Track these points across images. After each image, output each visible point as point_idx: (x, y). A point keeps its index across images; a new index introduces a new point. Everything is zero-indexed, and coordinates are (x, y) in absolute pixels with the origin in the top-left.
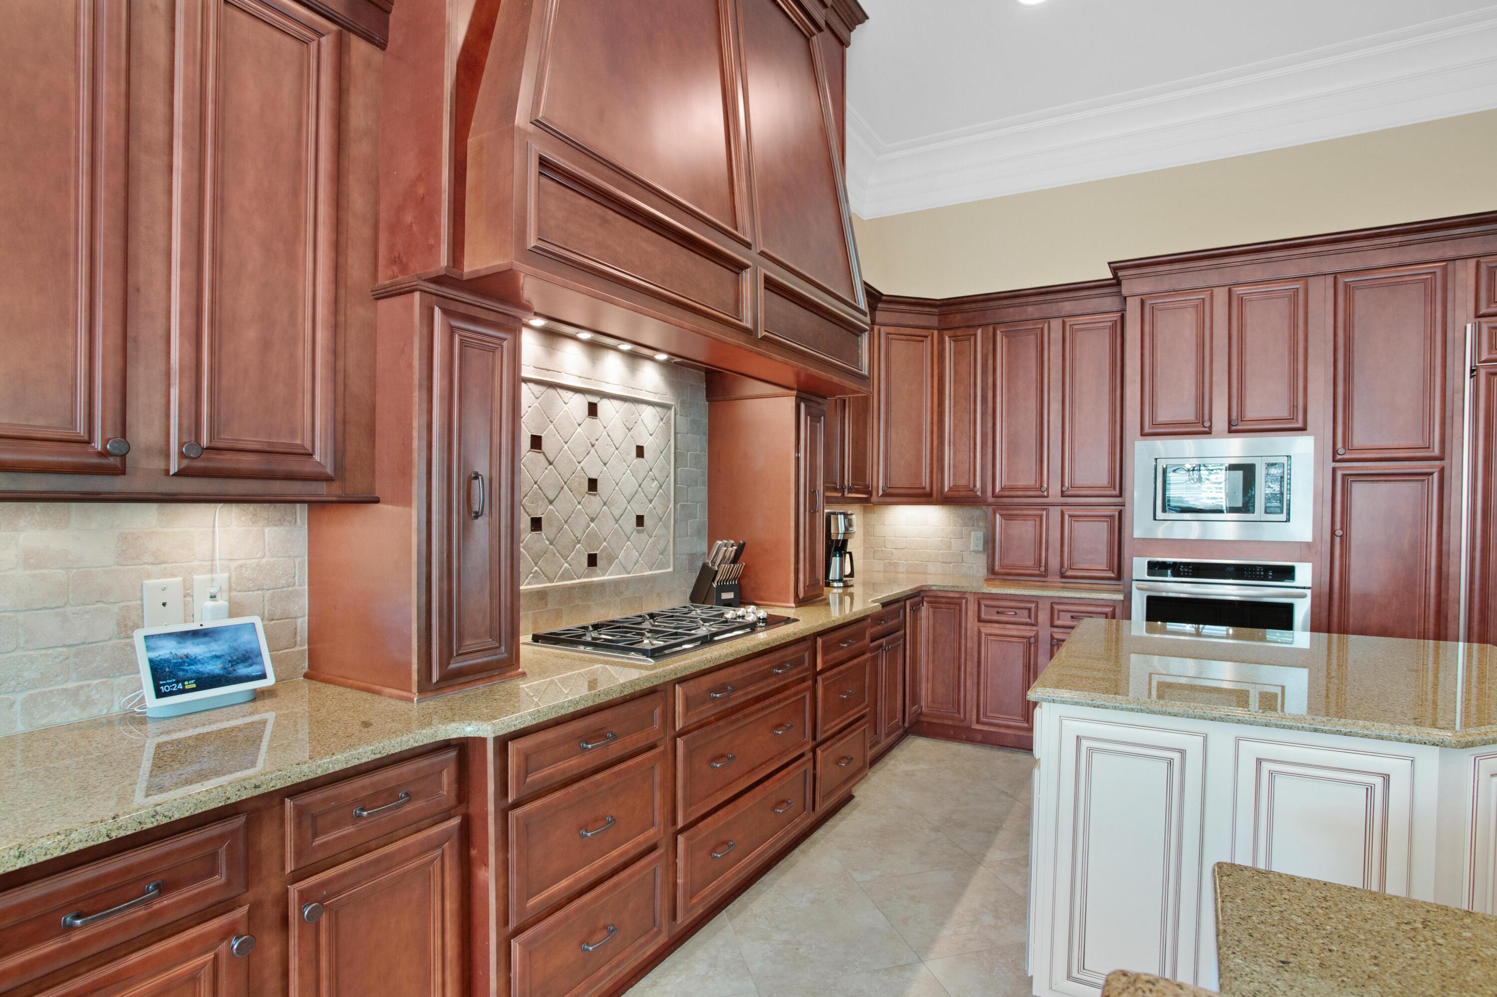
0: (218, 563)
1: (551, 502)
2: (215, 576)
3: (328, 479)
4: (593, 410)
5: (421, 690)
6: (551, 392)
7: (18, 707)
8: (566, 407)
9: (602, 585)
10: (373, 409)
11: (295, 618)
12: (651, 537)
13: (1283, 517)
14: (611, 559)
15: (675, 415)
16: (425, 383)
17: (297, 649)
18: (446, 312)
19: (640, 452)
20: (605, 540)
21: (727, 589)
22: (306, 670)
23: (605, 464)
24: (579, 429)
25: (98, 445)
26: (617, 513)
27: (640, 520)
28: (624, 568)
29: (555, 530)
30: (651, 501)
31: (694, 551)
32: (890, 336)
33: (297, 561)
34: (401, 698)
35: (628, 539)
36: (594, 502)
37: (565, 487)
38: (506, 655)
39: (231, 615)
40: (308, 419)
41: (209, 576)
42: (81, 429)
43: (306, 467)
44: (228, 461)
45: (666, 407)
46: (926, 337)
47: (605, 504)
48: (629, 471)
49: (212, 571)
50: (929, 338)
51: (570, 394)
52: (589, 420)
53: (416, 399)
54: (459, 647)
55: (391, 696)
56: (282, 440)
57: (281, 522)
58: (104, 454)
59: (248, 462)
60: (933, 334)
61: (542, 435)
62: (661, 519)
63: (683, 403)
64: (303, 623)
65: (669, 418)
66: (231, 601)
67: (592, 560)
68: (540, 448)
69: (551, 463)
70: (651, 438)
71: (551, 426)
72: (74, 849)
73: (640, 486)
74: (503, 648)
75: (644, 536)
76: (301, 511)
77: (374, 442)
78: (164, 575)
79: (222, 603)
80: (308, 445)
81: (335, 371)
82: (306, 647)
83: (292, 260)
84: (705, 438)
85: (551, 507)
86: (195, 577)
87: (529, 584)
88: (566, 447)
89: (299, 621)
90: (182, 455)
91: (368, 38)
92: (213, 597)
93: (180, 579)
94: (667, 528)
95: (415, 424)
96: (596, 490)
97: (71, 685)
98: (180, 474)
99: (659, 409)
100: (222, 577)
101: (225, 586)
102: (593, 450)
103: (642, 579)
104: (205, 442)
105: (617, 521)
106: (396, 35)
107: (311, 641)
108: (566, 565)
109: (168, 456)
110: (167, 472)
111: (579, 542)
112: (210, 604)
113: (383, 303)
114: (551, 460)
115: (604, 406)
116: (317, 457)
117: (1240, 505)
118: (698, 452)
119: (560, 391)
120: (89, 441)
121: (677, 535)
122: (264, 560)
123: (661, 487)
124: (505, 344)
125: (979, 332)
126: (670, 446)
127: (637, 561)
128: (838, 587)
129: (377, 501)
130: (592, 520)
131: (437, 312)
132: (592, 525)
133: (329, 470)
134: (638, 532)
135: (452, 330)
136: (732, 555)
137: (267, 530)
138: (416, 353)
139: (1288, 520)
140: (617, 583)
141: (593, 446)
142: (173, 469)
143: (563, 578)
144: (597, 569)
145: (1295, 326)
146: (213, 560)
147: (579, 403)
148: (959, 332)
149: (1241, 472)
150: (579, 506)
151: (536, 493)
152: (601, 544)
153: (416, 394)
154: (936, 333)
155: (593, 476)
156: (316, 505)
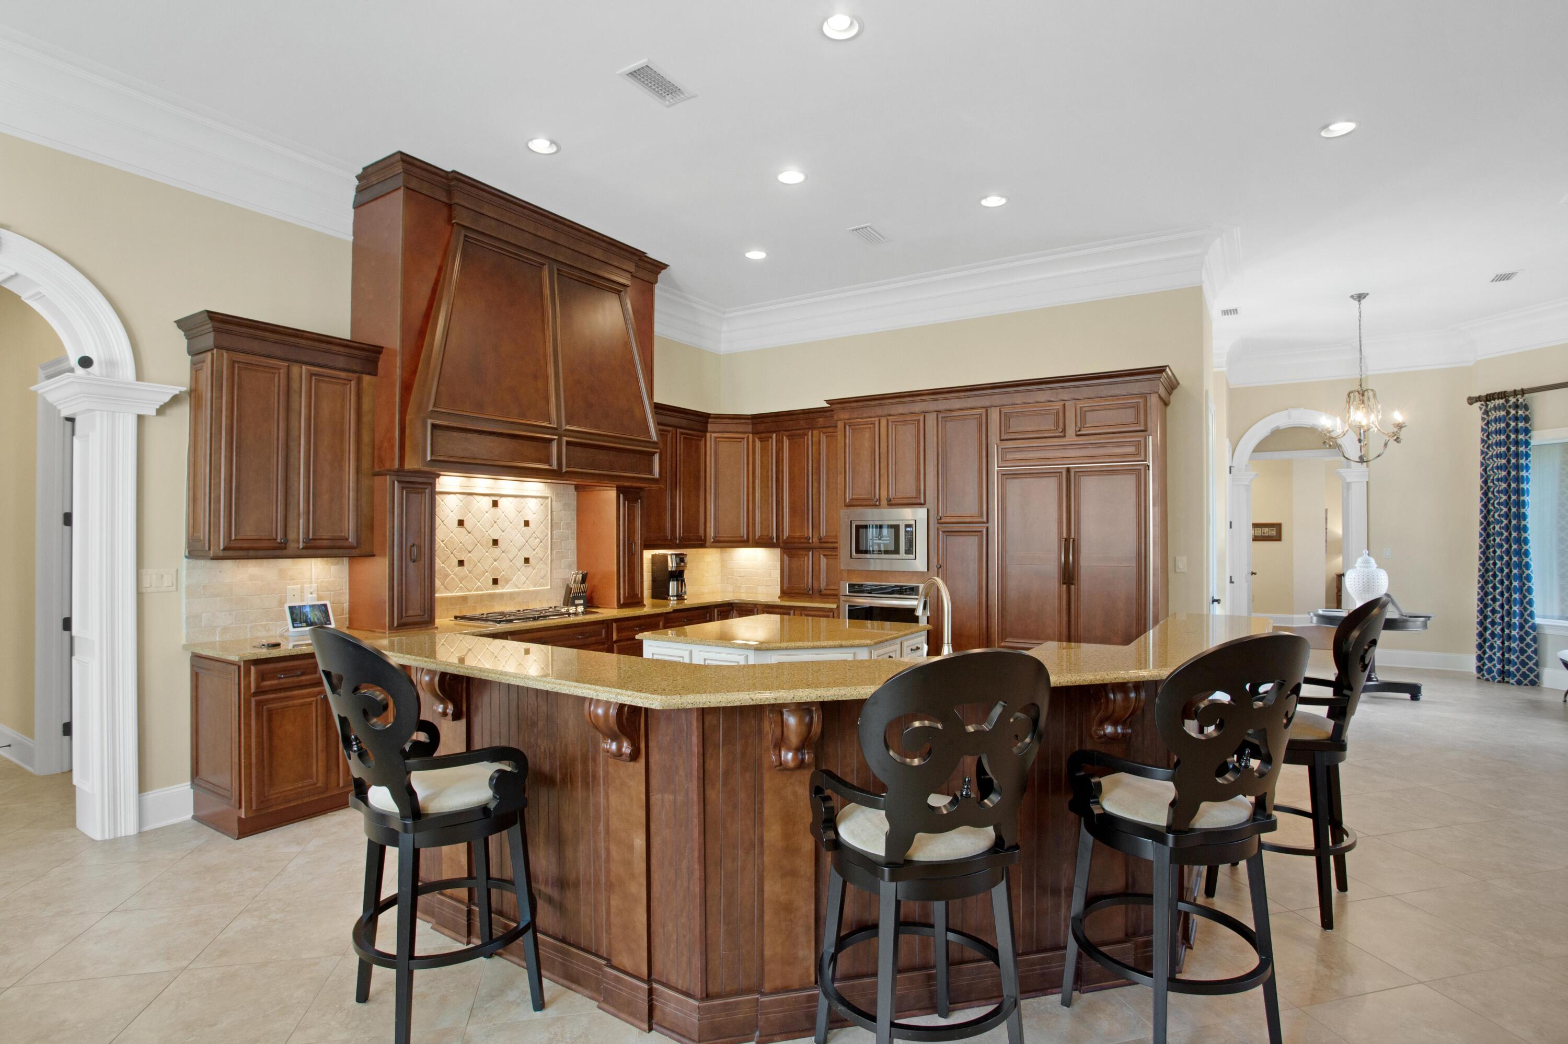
0: (313, 580)
1: (470, 552)
2: (312, 585)
3: (355, 548)
4: (495, 504)
5: (390, 629)
6: (470, 497)
7: (248, 629)
8: (478, 504)
9: (502, 595)
10: (372, 519)
11: (344, 603)
12: (534, 569)
13: (913, 557)
14: (507, 581)
15: (551, 501)
16: (391, 510)
17: (344, 616)
18: (399, 482)
19: (527, 523)
20: (503, 571)
21: (579, 598)
22: (347, 625)
23: (503, 531)
24: (487, 514)
25: (279, 540)
26: (511, 557)
27: (527, 560)
28: (516, 586)
29: (472, 566)
30: (534, 550)
31: (567, 577)
32: (718, 439)
33: (344, 579)
34: (382, 633)
35: (519, 571)
36: (496, 551)
37: (478, 544)
38: (428, 619)
39: (318, 600)
40: (347, 526)
41: (309, 585)
42: (274, 536)
43: (346, 544)
44: (319, 543)
45: (546, 498)
46: (743, 439)
47: (503, 552)
48: (519, 534)
49: (311, 583)
50: (745, 440)
51: (481, 497)
52: (493, 509)
53: (388, 517)
54: (406, 613)
55: (379, 632)
56: (337, 534)
57: (337, 564)
58: (281, 543)
59: (325, 543)
60: (748, 436)
61: (465, 519)
62: (541, 560)
63: (557, 494)
64: (346, 605)
65: (547, 504)
66: (318, 594)
67: (495, 581)
68: (463, 526)
69: (469, 533)
70: (534, 516)
71: (470, 514)
72: (281, 655)
73: (527, 542)
74: (426, 616)
75: (530, 569)
76: (346, 560)
77: (373, 533)
78: (294, 584)
79: (315, 595)
80: (347, 536)
81: (357, 507)
82: (348, 616)
83: (341, 467)
84: (574, 514)
85: (470, 554)
86: (305, 585)
87: (457, 592)
88: (479, 524)
89: (345, 605)
90: (303, 542)
91: (369, 374)
92: (311, 593)
93: (299, 586)
94: (546, 564)
95: (388, 526)
96: (497, 545)
97: (263, 623)
98: (303, 548)
99: (540, 499)
100: (314, 585)
101: (316, 589)
102: (495, 525)
103: (528, 592)
104: (311, 537)
105: (511, 561)
106: (381, 371)
107: (350, 613)
108: (479, 584)
109: (299, 542)
110: (299, 548)
111: (487, 572)
112: (310, 596)
113: (376, 478)
114: (470, 531)
115: (502, 502)
116: (350, 540)
117: (893, 549)
118: (569, 521)
119: (475, 496)
120: (276, 539)
121: (553, 568)
122: (331, 579)
123: (541, 542)
124: (427, 491)
125: (774, 435)
126: (548, 519)
127: (525, 582)
128: (674, 600)
129: (374, 556)
130: (495, 561)
131: (396, 483)
132: (495, 563)
133: (355, 544)
134: (525, 566)
135: (403, 488)
136: (580, 579)
137: (332, 567)
138: (388, 499)
139: (915, 559)
140: (511, 594)
141: (495, 522)
142: (301, 547)
143: (476, 590)
144: (499, 586)
145: (919, 442)
146: (311, 579)
147: (488, 501)
148: (763, 435)
149: (893, 529)
150: (487, 554)
151: (461, 548)
152: (500, 573)
153: (388, 515)
154: (751, 436)
155: (496, 538)
156: (351, 558)
